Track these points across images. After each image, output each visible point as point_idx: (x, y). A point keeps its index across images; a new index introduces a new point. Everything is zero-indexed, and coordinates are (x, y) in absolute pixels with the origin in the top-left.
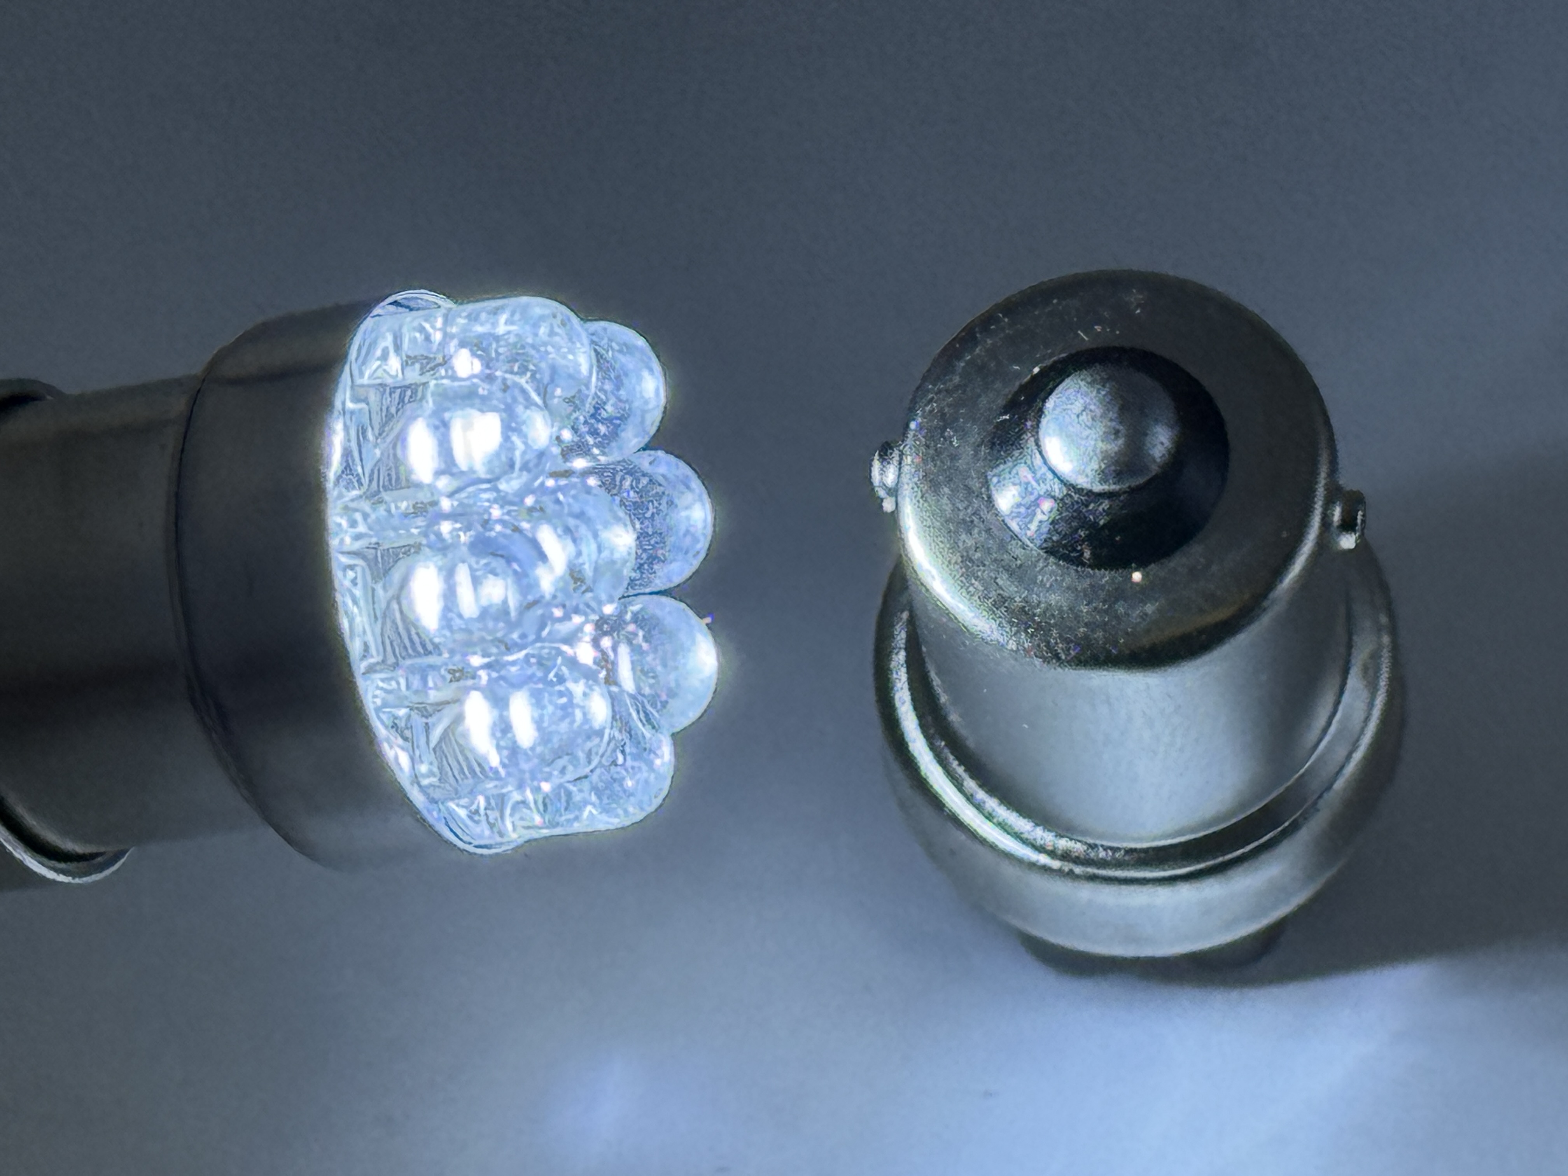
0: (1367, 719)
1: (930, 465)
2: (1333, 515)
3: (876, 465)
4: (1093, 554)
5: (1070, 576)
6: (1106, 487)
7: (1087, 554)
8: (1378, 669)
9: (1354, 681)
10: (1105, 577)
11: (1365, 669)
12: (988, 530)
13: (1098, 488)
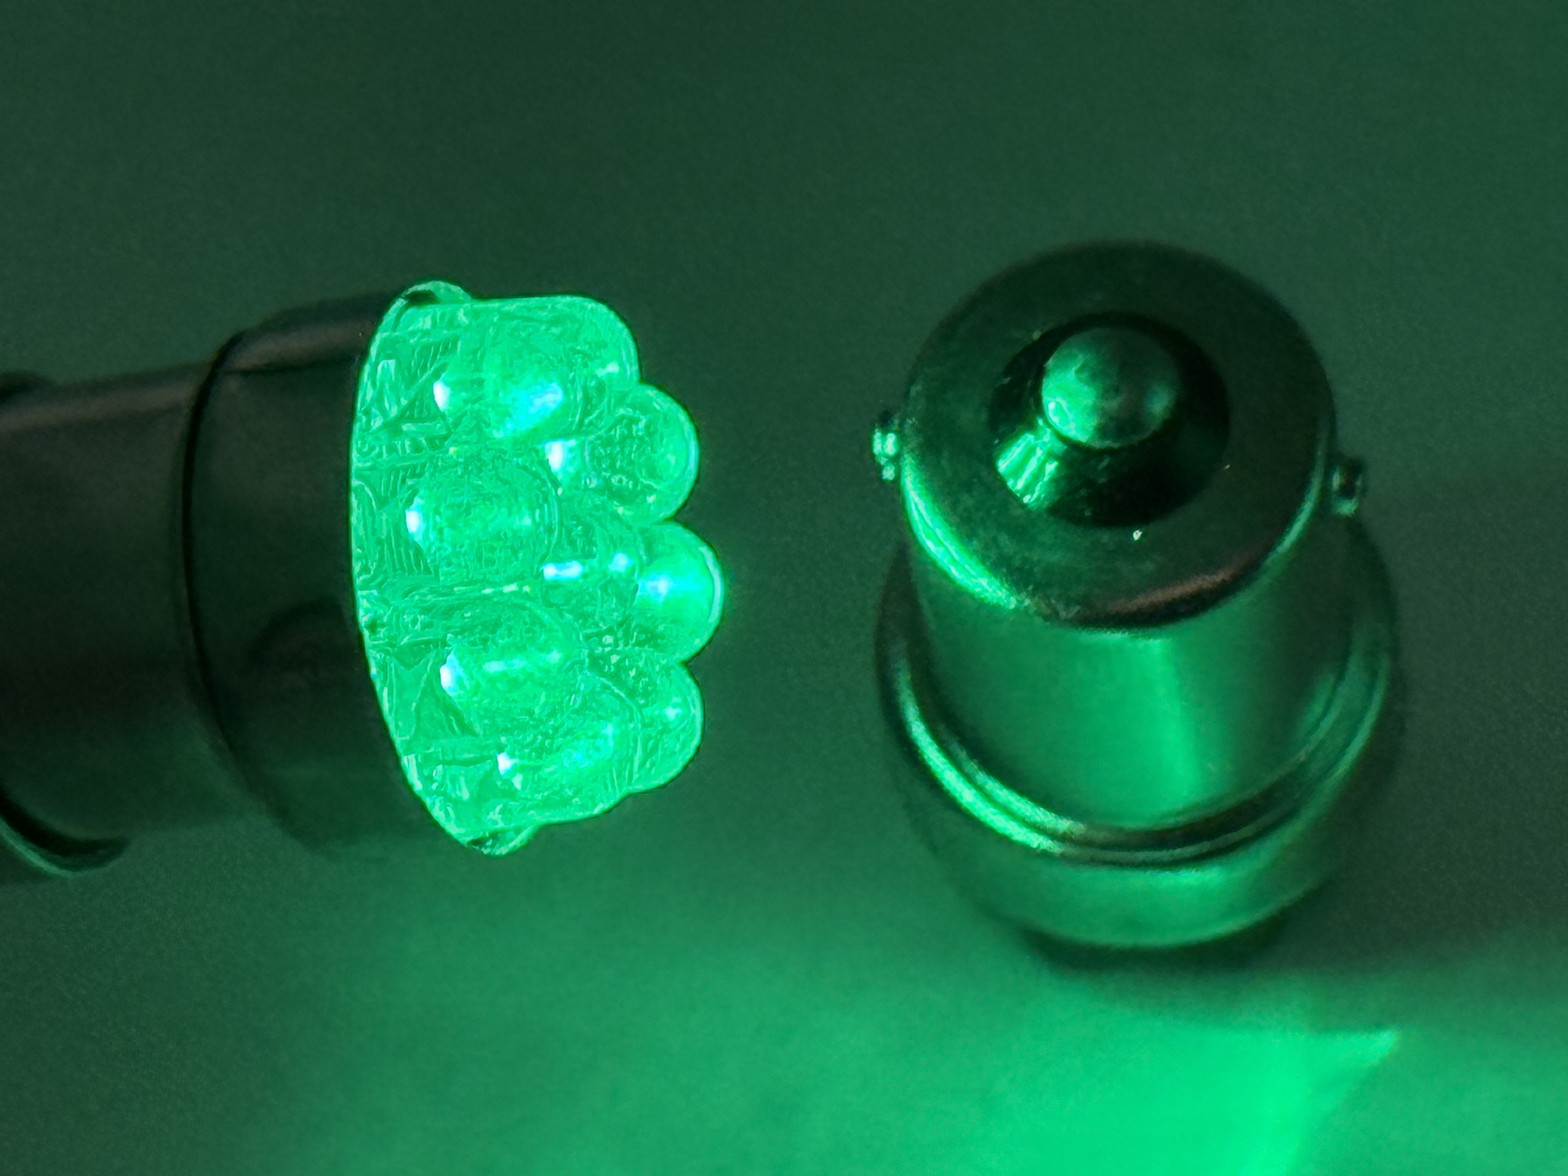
1: (928, 430)
2: (1332, 482)
3: (877, 433)
4: (1093, 513)
5: (1073, 534)
6: (1108, 443)
7: (1088, 513)
10: (1106, 537)
12: (987, 489)
13: (1098, 444)
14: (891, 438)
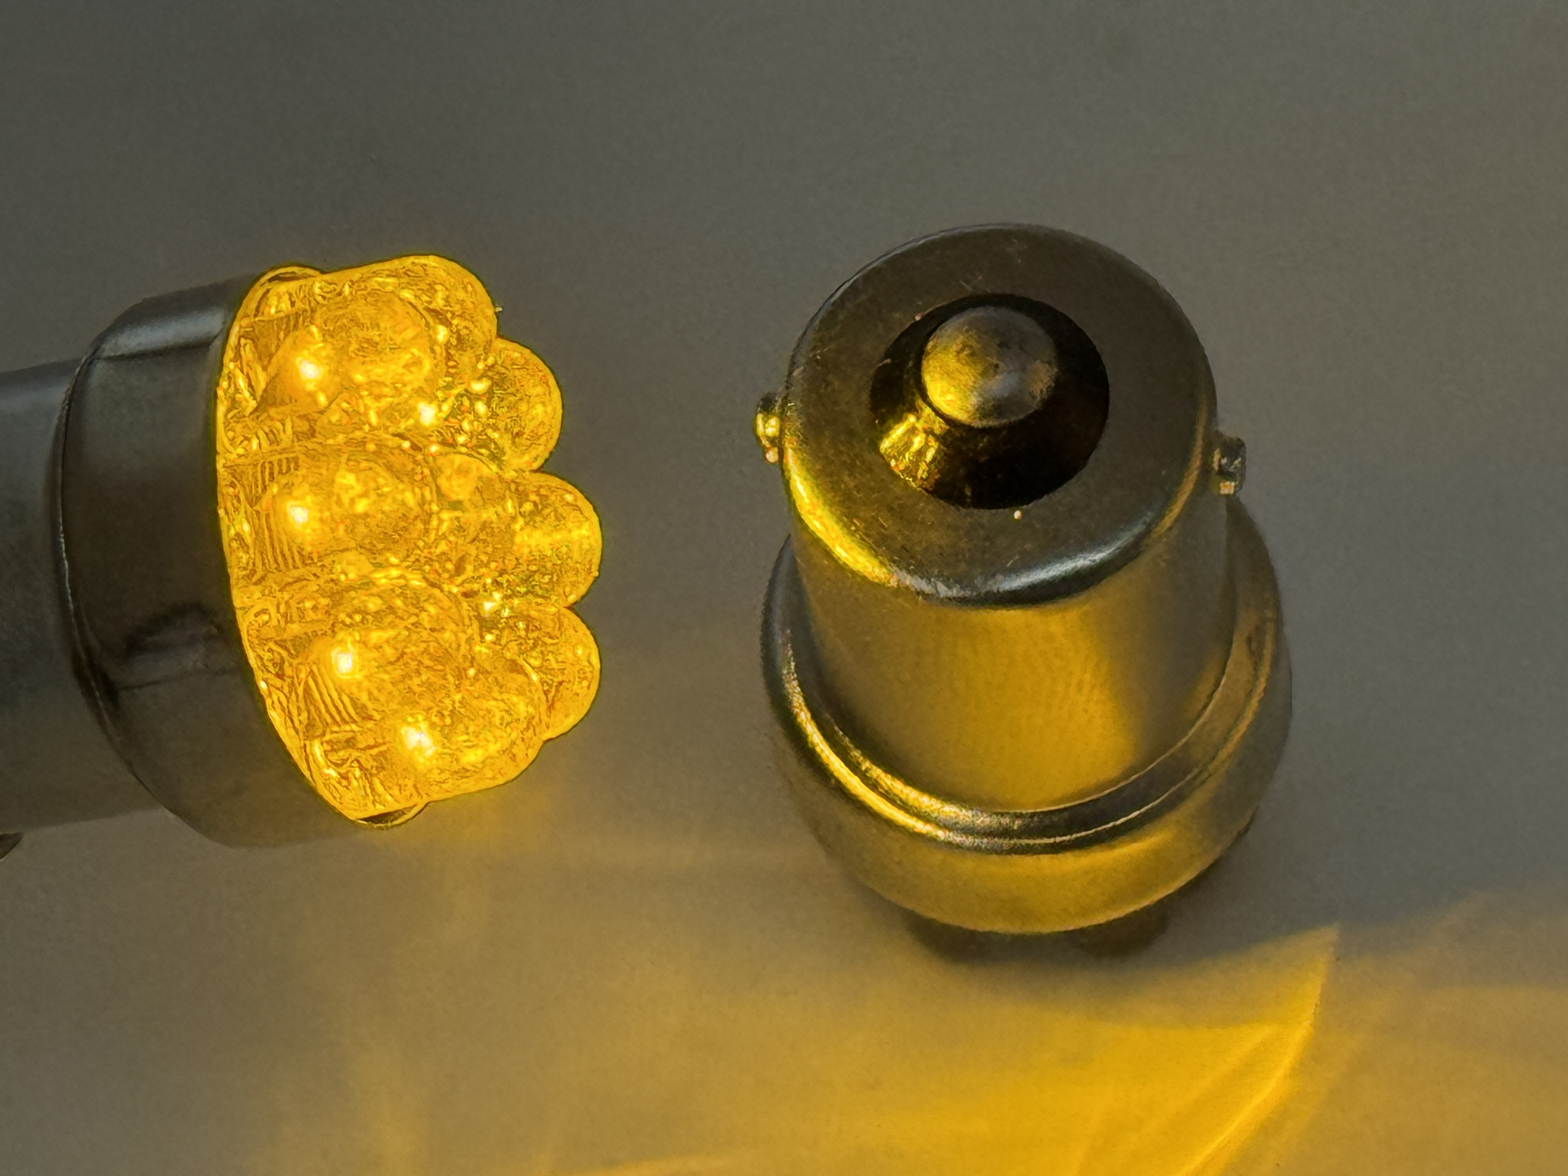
0: (1249, 695)
1: (812, 410)
2: (1213, 462)
3: (760, 417)
4: (973, 492)
5: (953, 514)
6: (985, 423)
7: (968, 492)
8: (1261, 645)
9: (1238, 651)
10: (985, 516)
11: (1249, 640)
12: (870, 470)
13: (978, 424)
14: (774, 422)
